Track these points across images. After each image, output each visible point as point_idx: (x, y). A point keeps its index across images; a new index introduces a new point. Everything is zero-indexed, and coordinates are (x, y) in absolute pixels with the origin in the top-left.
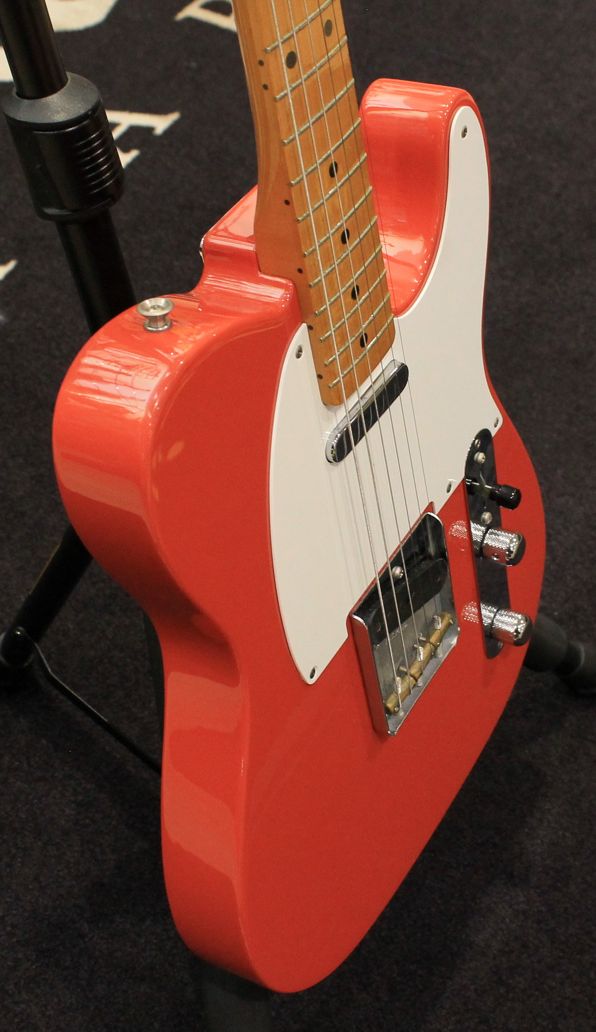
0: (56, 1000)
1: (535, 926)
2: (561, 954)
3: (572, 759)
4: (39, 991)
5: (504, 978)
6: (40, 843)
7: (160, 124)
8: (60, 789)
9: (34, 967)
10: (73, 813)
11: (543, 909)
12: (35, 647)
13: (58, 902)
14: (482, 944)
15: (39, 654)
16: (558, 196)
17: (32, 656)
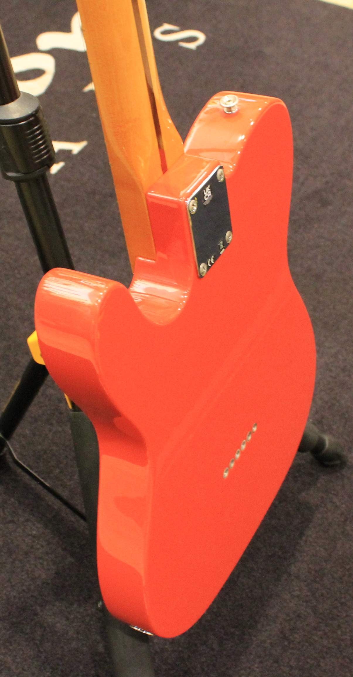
0: (21, 652)
1: (305, 604)
2: (320, 621)
3: (323, 505)
4: (11, 648)
5: (287, 635)
6: (11, 560)
7: (76, 148)
8: (22, 527)
9: (8, 633)
10: (30, 541)
11: (309, 594)
12: (7, 444)
13: (22, 594)
14: (273, 615)
15: (9, 448)
16: (303, 183)
17: (5, 449)
